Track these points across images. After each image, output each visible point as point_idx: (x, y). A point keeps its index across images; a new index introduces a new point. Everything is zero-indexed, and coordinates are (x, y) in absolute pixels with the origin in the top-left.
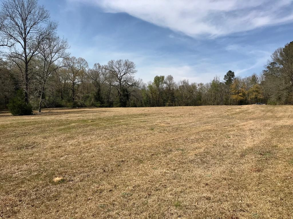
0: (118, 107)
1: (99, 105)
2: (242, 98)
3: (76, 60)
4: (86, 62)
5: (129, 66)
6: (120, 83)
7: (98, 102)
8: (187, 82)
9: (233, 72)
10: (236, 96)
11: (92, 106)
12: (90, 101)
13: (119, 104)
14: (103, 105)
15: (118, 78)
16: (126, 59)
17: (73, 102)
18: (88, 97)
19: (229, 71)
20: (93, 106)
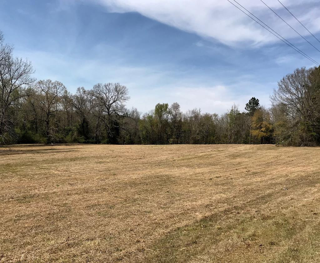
0: (105, 144)
1: (84, 140)
2: (265, 134)
3: (52, 84)
4: (64, 87)
5: (120, 91)
6: (109, 113)
7: (81, 136)
8: (198, 111)
9: (257, 100)
10: (257, 131)
11: (74, 142)
12: (72, 135)
13: (106, 140)
14: (88, 141)
15: (106, 106)
16: (117, 83)
17: (47, 137)
18: (70, 130)
19: (252, 98)
20: (76, 141)
